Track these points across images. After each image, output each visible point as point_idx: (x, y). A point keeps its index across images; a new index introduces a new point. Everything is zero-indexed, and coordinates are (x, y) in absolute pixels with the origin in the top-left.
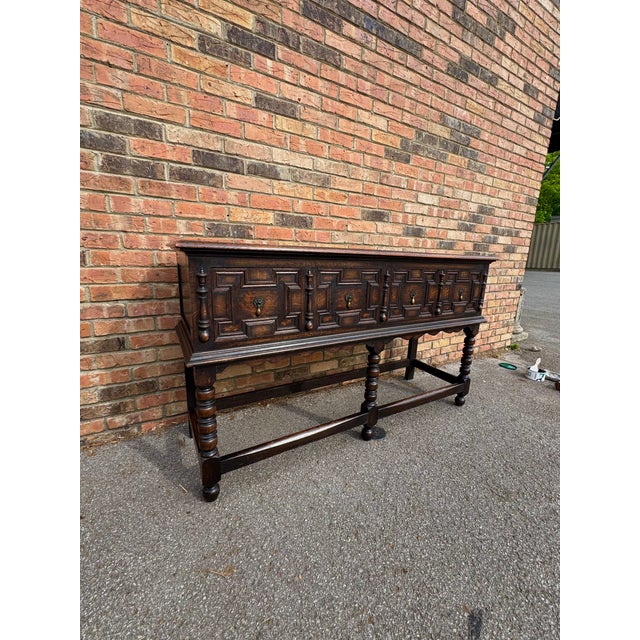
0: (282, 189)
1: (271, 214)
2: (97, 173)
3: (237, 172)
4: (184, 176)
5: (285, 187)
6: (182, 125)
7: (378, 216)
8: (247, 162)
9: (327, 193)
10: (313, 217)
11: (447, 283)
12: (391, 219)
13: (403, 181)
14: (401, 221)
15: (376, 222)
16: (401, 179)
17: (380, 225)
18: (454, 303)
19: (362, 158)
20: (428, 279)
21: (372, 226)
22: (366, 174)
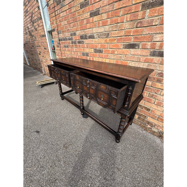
0: (95, 41)
1: (93, 50)
2: (71, 45)
3: (86, 39)
4: (79, 42)
5: (96, 40)
6: (78, 31)
7: (132, 46)
8: (88, 35)
9: (108, 39)
10: (103, 49)
11: (92, 87)
12: (140, 47)
13: (154, 20)
14: (149, 47)
15: (131, 49)
16: (153, 20)
17: (132, 51)
18: (97, 99)
19: (125, 18)
20: (83, 81)
21: (127, 51)
22: (127, 25)
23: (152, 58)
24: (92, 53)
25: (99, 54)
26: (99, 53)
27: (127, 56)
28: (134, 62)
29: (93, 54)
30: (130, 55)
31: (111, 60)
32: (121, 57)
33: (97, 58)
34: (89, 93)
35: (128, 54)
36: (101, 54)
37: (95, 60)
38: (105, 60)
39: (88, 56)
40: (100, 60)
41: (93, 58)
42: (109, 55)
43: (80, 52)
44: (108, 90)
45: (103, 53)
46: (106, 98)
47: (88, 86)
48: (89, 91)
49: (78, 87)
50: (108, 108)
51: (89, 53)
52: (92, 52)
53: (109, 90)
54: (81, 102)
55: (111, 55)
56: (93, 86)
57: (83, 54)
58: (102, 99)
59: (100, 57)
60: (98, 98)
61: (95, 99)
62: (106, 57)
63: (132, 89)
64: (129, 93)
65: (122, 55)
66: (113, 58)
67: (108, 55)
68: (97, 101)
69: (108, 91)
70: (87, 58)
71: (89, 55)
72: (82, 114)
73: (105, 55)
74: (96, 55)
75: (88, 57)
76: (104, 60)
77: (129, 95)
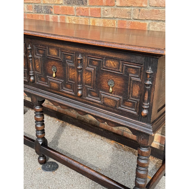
11: (88, 68)
18: (101, 92)
20: (67, 59)
24: (60, 6)
25: (77, 7)
26: (79, 4)
27: (143, 9)
29: (63, 8)
30: (148, 6)
31: (106, 20)
32: (129, 13)
33: (73, 18)
34: (81, 83)
35: (144, 5)
36: (82, 7)
37: (68, 22)
38: (93, 22)
39: (51, 13)
40: (82, 21)
41: (63, 18)
42: (102, 10)
43: (29, 3)
44: (122, 68)
45: (88, 5)
46: (120, 85)
47: (79, 67)
48: (81, 77)
49: (54, 75)
50: (125, 105)
51: (53, 6)
52: (61, 2)
53: (124, 67)
54: (39, 126)
55: (106, 8)
56: (90, 66)
57: (36, 7)
58: (111, 89)
59: (81, 16)
60: (102, 90)
61: (94, 94)
62: (96, 14)
63: (152, 72)
64: (148, 82)
65: (133, 8)
66: (111, 16)
67: (100, 9)
68: (98, 97)
69: (122, 70)
70: (47, 17)
71: (53, 11)
72: (41, 163)
73: (92, 10)
74: (71, 10)
75: (51, 16)
76: (90, 22)
77: (149, 85)
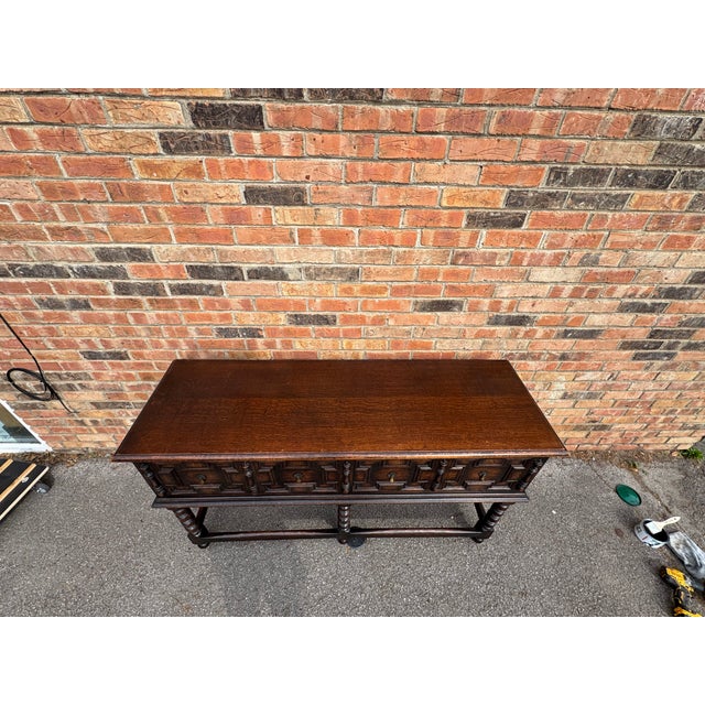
0: (293, 290)
3: (236, 279)
4: (184, 290)
5: (297, 286)
7: (443, 306)
8: (245, 267)
9: (356, 287)
10: (337, 314)
12: (465, 307)
13: (499, 256)
14: (486, 308)
15: (439, 313)
16: (496, 254)
17: (444, 316)
19: (419, 236)
21: (429, 318)
22: (425, 256)
23: (493, 328)
24: (283, 325)
26: (319, 324)
28: (448, 341)
29: (287, 330)
30: (436, 325)
35: (431, 324)
36: (326, 327)
37: (298, 347)
38: (349, 344)
39: (261, 337)
42: (364, 330)
43: (202, 324)
45: (339, 324)
51: (262, 328)
52: (281, 323)
55: (371, 328)
65: (413, 327)
66: (379, 336)
67: (360, 329)
71: (263, 333)
74: (304, 331)
75: (260, 341)
